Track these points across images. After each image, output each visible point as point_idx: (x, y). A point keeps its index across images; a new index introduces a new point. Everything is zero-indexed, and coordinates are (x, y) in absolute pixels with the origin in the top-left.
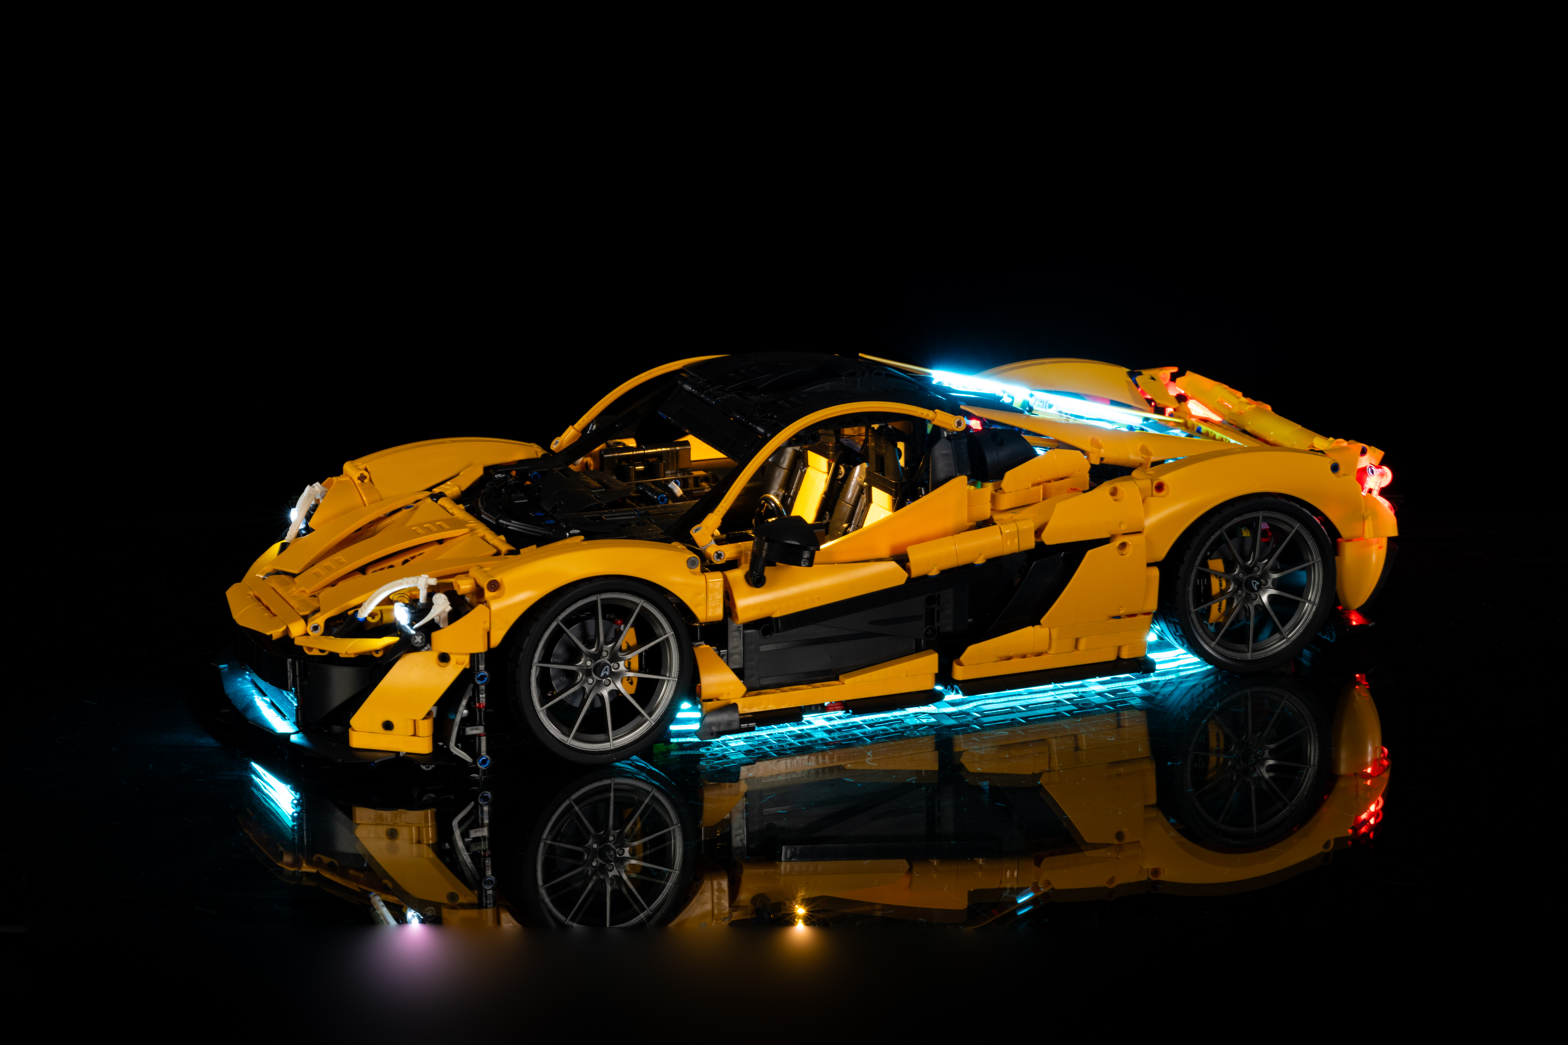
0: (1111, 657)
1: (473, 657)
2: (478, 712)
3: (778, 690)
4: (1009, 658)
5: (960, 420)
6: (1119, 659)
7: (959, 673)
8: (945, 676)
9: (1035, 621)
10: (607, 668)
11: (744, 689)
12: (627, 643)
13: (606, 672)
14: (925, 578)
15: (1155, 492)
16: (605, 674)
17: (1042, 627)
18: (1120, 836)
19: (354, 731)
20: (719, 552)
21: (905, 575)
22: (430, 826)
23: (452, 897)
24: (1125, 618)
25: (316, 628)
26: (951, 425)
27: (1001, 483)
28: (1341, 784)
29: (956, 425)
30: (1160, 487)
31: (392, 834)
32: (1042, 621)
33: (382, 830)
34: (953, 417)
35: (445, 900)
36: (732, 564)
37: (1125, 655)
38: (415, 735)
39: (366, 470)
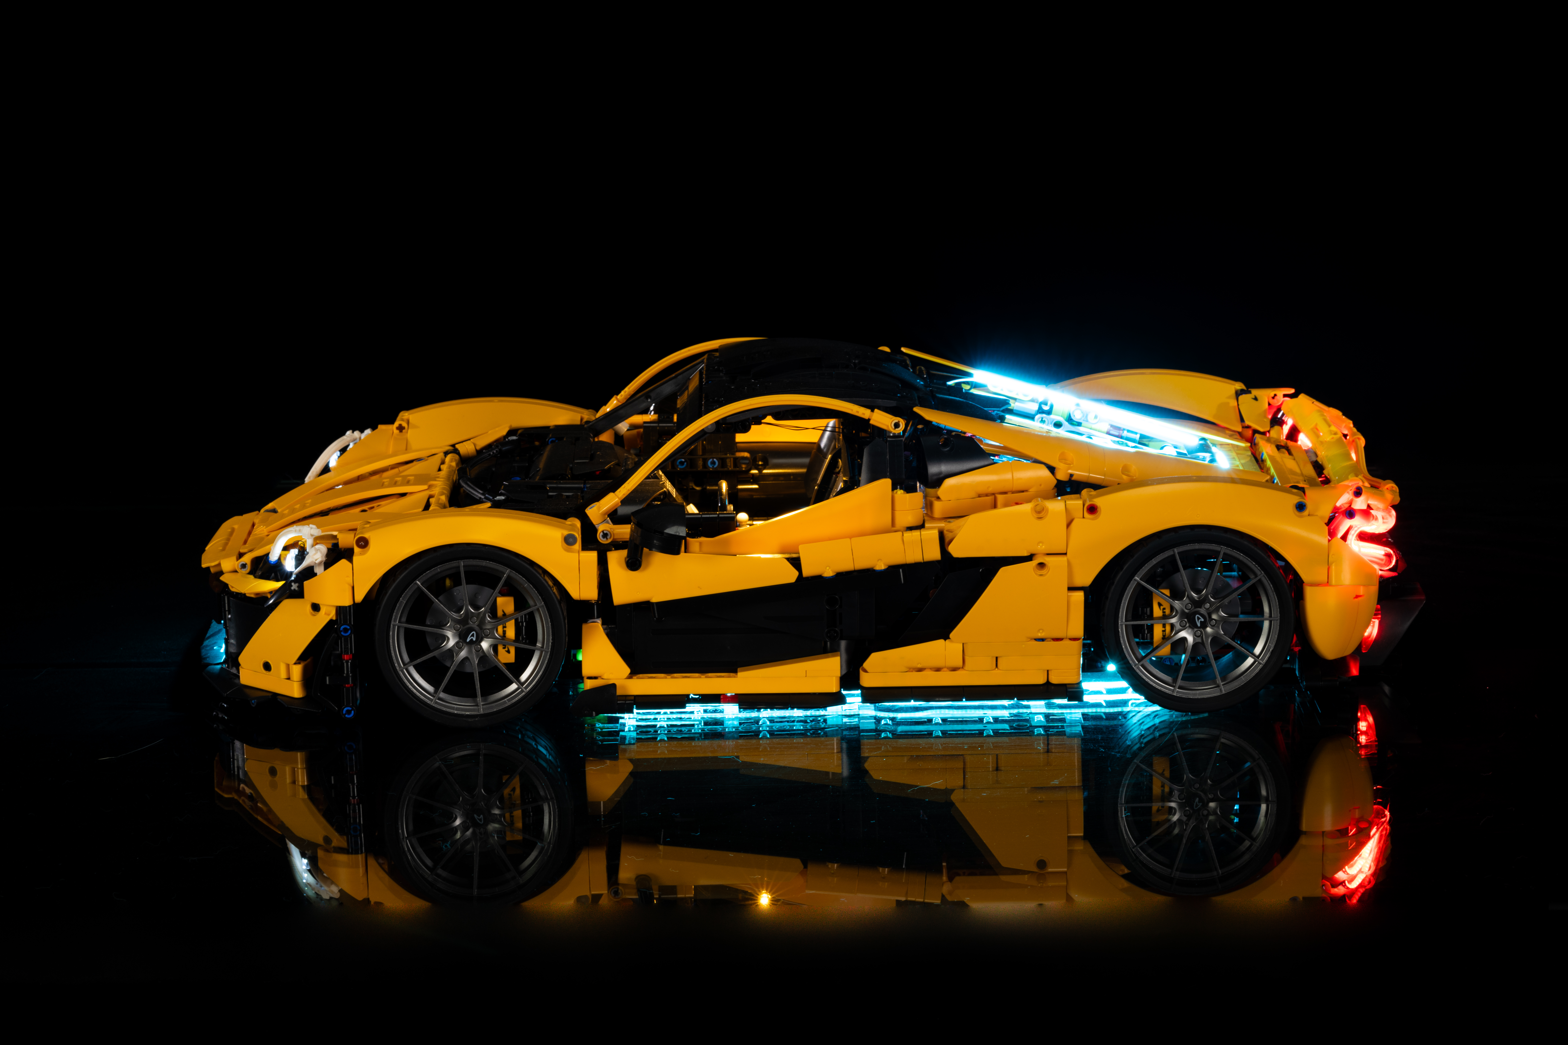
0: (1041, 680)
1: (340, 610)
2: (345, 664)
3: (668, 675)
4: (920, 670)
5: (899, 422)
6: (1048, 683)
7: (867, 680)
8: (850, 680)
9: (945, 636)
10: (473, 634)
11: (627, 670)
12: (503, 611)
13: (472, 637)
14: (818, 579)
15: (1086, 514)
16: (472, 639)
17: (952, 642)
18: (1042, 864)
19: (243, 668)
20: (605, 532)
21: (796, 573)
22: (300, 769)
23: (327, 840)
24: (1050, 641)
25: (244, 566)
26: (888, 426)
27: (937, 491)
28: (1303, 841)
29: (893, 427)
30: (1092, 509)
31: (273, 772)
32: (951, 635)
33: (266, 767)
34: (891, 419)
35: (320, 841)
36: (618, 545)
37: (1054, 680)
38: (289, 679)
39: (408, 422)
